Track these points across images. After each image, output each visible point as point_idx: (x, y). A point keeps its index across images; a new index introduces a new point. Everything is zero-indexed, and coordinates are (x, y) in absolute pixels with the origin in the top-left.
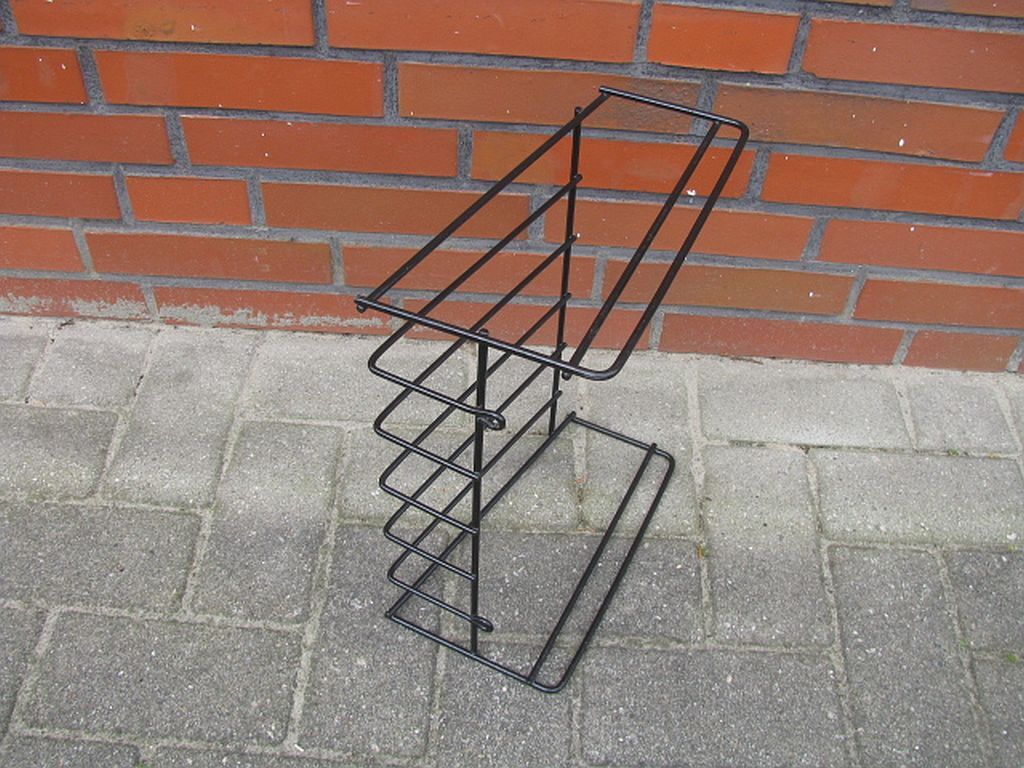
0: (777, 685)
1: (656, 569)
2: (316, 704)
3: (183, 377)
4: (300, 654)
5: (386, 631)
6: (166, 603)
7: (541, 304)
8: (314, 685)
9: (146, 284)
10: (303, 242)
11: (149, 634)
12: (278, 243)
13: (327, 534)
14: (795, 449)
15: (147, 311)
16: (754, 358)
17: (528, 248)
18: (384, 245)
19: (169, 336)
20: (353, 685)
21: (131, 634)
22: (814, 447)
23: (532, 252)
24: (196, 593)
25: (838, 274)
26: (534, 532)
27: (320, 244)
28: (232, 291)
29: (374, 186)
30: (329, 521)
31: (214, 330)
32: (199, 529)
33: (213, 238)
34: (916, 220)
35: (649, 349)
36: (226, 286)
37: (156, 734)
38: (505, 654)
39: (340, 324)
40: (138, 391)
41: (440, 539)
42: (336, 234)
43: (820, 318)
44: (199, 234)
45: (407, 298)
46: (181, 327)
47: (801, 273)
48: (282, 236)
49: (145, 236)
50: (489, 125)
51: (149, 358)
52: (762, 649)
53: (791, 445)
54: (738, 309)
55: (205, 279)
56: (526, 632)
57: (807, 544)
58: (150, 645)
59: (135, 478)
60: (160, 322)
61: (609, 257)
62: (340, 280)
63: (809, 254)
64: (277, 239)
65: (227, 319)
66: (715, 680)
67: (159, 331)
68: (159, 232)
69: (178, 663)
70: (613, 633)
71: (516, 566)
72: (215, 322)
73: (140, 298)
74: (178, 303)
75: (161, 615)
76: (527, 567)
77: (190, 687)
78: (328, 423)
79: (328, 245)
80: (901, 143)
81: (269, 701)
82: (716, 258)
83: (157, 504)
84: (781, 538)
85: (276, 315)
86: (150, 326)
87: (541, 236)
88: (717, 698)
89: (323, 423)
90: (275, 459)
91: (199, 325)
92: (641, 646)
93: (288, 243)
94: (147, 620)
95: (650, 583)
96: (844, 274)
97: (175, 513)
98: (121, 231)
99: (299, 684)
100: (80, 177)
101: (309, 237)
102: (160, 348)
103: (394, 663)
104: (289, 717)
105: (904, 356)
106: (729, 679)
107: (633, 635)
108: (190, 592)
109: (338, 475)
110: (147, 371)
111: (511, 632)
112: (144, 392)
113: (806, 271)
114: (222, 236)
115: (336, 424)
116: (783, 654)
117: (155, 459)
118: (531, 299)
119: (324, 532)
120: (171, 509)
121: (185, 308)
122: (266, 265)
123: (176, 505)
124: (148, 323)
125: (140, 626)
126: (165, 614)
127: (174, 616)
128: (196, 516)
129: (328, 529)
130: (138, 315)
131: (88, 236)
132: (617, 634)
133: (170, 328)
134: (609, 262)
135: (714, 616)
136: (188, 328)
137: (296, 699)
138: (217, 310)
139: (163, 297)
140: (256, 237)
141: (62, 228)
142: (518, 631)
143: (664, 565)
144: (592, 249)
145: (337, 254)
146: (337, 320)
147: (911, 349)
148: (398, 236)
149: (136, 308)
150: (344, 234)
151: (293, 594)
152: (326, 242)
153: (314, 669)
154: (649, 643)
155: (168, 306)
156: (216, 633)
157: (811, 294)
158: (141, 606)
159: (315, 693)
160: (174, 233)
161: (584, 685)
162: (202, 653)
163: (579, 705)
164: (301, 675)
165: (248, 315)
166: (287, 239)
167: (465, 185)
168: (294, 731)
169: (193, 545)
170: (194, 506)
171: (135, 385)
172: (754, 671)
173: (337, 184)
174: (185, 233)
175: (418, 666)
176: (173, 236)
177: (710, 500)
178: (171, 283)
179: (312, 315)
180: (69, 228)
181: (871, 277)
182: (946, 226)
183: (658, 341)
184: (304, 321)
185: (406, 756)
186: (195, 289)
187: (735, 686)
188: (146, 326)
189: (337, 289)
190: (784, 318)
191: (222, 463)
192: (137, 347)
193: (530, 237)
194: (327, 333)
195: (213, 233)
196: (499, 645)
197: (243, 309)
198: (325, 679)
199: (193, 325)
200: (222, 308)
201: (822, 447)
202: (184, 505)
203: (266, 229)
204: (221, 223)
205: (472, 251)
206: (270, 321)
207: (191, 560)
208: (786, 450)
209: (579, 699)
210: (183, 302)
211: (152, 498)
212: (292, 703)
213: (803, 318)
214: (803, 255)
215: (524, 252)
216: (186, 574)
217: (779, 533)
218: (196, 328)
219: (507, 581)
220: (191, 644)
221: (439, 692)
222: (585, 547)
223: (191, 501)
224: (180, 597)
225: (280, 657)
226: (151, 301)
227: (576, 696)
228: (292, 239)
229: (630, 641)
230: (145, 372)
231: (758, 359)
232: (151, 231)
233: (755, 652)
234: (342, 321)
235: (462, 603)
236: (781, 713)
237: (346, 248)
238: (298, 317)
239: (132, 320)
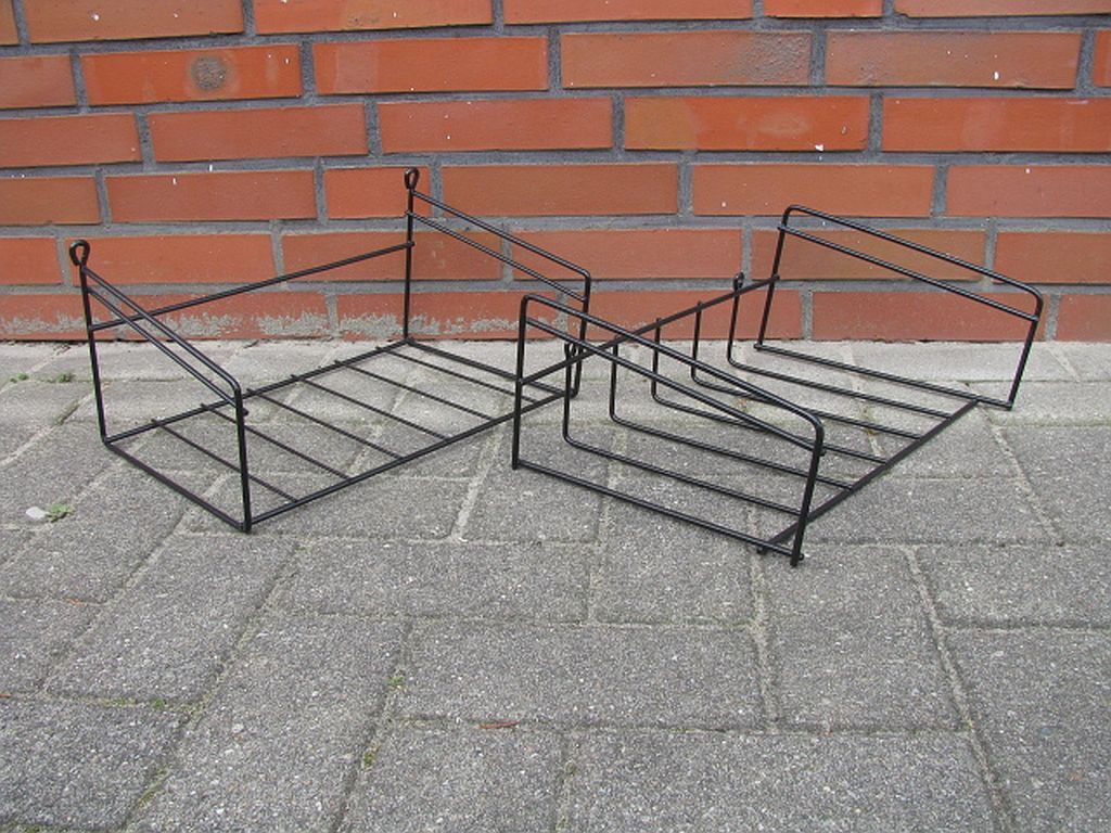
2: (482, 516)
4: (466, 491)
8: (480, 507)
9: (330, 292)
15: (328, 326)
17: (680, 223)
18: (550, 229)
19: (347, 347)
20: (520, 505)
23: (683, 227)
25: (968, 229)
29: (540, 164)
31: (389, 343)
33: (396, 233)
34: (1030, 161)
35: (803, 339)
37: (317, 534)
39: (509, 327)
42: (507, 221)
46: (358, 343)
48: (458, 226)
50: (638, 91)
51: (328, 357)
52: (942, 480)
55: (385, 282)
60: (339, 338)
61: (754, 228)
62: (509, 274)
63: (937, 208)
64: (454, 230)
65: (402, 329)
67: (336, 346)
68: (348, 230)
72: (391, 333)
73: (323, 310)
74: (358, 313)
75: (329, 474)
80: (996, 76)
81: (433, 514)
85: (448, 321)
86: (329, 343)
87: (690, 209)
91: (376, 339)
93: (463, 233)
96: (975, 229)
98: (315, 232)
99: (464, 507)
100: (286, 173)
102: (338, 352)
104: (453, 524)
105: (1055, 330)
106: (910, 493)
108: (358, 463)
113: (939, 229)
121: (365, 318)
122: (443, 261)
123: (348, 423)
124: (328, 341)
125: (306, 480)
128: (367, 428)
129: (496, 430)
130: (319, 331)
131: (285, 238)
133: (347, 343)
134: (754, 233)
136: (365, 343)
137: (461, 514)
138: (394, 320)
139: (344, 307)
140: (434, 229)
141: (263, 232)
144: (737, 219)
145: (507, 244)
146: (505, 324)
147: (1060, 320)
148: (562, 219)
149: (318, 323)
150: (514, 220)
151: (461, 461)
153: (481, 499)
155: (348, 317)
158: (310, 470)
159: (481, 511)
160: (362, 229)
164: (467, 502)
165: (423, 322)
166: (462, 229)
167: (620, 157)
168: (458, 532)
170: (365, 423)
172: (935, 489)
173: (508, 164)
174: (372, 230)
177: (873, 407)
178: (354, 289)
179: (482, 318)
180: (268, 233)
181: (1001, 230)
182: (1060, 165)
183: (811, 328)
184: (477, 326)
185: (574, 541)
186: (376, 295)
188: (326, 343)
189: (507, 285)
192: (317, 353)
193: (681, 210)
194: (496, 340)
195: (397, 228)
197: (418, 315)
198: (492, 503)
199: (370, 340)
200: (399, 318)
203: (444, 220)
205: (629, 229)
206: (442, 328)
207: (361, 447)
210: (363, 312)
212: (457, 517)
214: (932, 210)
215: (675, 228)
216: (356, 454)
218: (372, 343)
224: (349, 465)
225: (446, 493)
226: (334, 316)
228: (467, 229)
232: (341, 230)
234: (510, 323)
238: (469, 322)
239: (313, 338)
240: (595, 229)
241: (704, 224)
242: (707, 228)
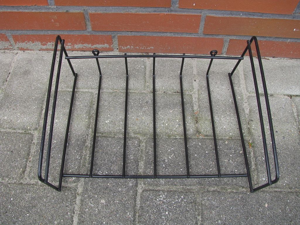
0: (287, 207)
1: (231, 154)
2: (83, 222)
3: (26, 73)
4: (76, 198)
5: (113, 187)
6: (17, 175)
7: (177, 36)
8: (82, 213)
9: (9, 34)
10: (72, 12)
11: (10, 190)
12: (61, 13)
13: (87, 141)
14: (286, 97)
15: (11, 45)
16: (266, 57)
17: (171, 11)
18: (107, 12)
19: (21, 55)
20: (99, 212)
21: (2, 190)
22: (294, 96)
23: (173, 13)
24: (31, 170)
26: (177, 137)
27: (79, 13)
28: (44, 35)
30: (88, 135)
31: (39, 52)
32: (32, 141)
33: (33, 12)
35: (222, 54)
36: (42, 33)
38: (166, 196)
40: (8, 79)
41: (136, 142)
42: (86, 8)
43: (296, 40)
44: (27, 11)
45: (119, 35)
46: (26, 51)
47: (292, 21)
48: (62, 10)
49: (4, 13)
51: (13, 65)
52: (279, 190)
53: (284, 95)
54: (261, 37)
55: (33, 30)
56: (175, 185)
57: (295, 140)
58: (10, 195)
59: (6, 118)
60: (17, 49)
62: (90, 29)
63: (297, 11)
64: (60, 11)
65: (44, 47)
66: (260, 205)
67: (17, 53)
68: (9, 11)
69: (23, 203)
70: (214, 184)
71: (170, 154)
72: (39, 48)
73: (7, 40)
74: (23, 41)
75: (16, 180)
76: (175, 154)
77: (28, 215)
78: (87, 90)
79: (83, 13)
81: (62, 221)
82: (255, 14)
83: (15, 129)
84: (284, 137)
86: (13, 51)
87: (177, 5)
88: (262, 214)
89: (85, 90)
90: (64, 107)
91: (33, 50)
92: (227, 190)
93: (65, 13)
94: (10, 183)
95: (229, 160)
97: (22, 133)
99: (76, 212)
101: (75, 10)
102: (17, 60)
103: (117, 202)
106: (266, 205)
107: (223, 185)
108: (28, 169)
109: (91, 114)
110: (12, 71)
111: (169, 185)
112: (10, 80)
113: (294, 19)
114: (36, 11)
115: (90, 90)
116: (289, 192)
117: (14, 109)
118: (172, 34)
119: (85, 140)
120: (21, 131)
121: (27, 43)
122: (58, 23)
123: (22, 129)
124: (13, 50)
125: (6, 186)
126: (17, 180)
127: (21, 181)
128: (31, 134)
129: (87, 138)
130: (8, 47)
132: (216, 185)
133: (22, 52)
134: (207, 16)
135: (258, 175)
136: (29, 51)
137: (74, 219)
138: (40, 44)
139: (17, 39)
140: (51, 11)
142: (172, 184)
143: (235, 151)
144: (200, 11)
145: (87, 17)
146: (90, 46)
148: (113, 8)
149: (7, 44)
150: (90, 8)
151: (73, 170)
152: (82, 12)
153: (82, 205)
154: (230, 188)
155: (19, 43)
156: (39, 188)
157: (295, 30)
158: (7, 177)
159: (82, 217)
160: (16, 11)
161: (202, 210)
162: (33, 198)
163: (200, 219)
164: (77, 208)
166: (65, 11)
169: (29, 148)
170: (30, 129)
171: (7, 77)
172: (277, 201)
174: (21, 11)
175: (128, 203)
176: (15, 12)
177: (253, 121)
178: (19, 33)
179: (79, 44)
183: (226, 51)
184: (76, 46)
186: (29, 35)
187: (269, 208)
188: (11, 51)
189: (89, 32)
190: (281, 40)
191: (42, 110)
192: (8, 61)
193: (172, 6)
194: (86, 51)
195: (33, 10)
196: (163, 191)
197: (50, 42)
198: (87, 210)
199: (31, 50)
200: (42, 42)
201: (297, 96)
202: (26, 129)
203: (55, 7)
204: (36, 5)
205: (146, 13)
207: (28, 155)
208: (282, 97)
209: (200, 217)
210: (25, 41)
211: (12, 127)
212: (72, 221)
213: (289, 40)
214: (294, 12)
215: (170, 13)
216: (27, 161)
217: (283, 135)
218: (32, 51)
219: (166, 161)
220: (28, 195)
221: (137, 215)
222: (200, 144)
223: (29, 128)
224: (24, 172)
225: (67, 200)
226: (13, 42)
227: (199, 215)
228: (67, 11)
229: (222, 188)
230: (11, 71)
231: (267, 58)
232: (6, 10)
233: (276, 191)
235: (147, 172)
236: (291, 221)
237: (91, 14)
238: (74, 45)
239: (6, 49)
240: (130, 13)
241: (184, 12)
242: (185, 14)
